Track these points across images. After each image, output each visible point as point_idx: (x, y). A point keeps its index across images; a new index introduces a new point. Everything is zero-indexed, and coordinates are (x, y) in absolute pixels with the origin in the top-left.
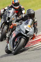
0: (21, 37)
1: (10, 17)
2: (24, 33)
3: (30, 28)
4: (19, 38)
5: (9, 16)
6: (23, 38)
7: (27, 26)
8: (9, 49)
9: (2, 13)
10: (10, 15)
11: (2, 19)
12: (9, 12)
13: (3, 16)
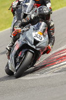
0: (26, 50)
1: (26, 13)
2: (32, 45)
3: (42, 36)
4: (24, 51)
5: (25, 11)
6: (30, 51)
7: (37, 33)
8: (10, 69)
9: (15, 6)
10: (27, 11)
11: (15, 17)
12: (25, 5)
13: (15, 12)
